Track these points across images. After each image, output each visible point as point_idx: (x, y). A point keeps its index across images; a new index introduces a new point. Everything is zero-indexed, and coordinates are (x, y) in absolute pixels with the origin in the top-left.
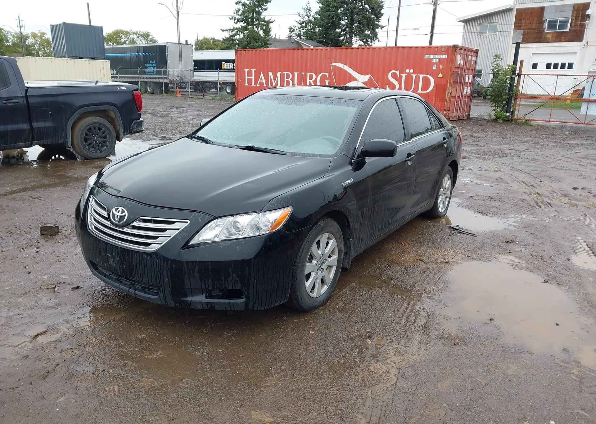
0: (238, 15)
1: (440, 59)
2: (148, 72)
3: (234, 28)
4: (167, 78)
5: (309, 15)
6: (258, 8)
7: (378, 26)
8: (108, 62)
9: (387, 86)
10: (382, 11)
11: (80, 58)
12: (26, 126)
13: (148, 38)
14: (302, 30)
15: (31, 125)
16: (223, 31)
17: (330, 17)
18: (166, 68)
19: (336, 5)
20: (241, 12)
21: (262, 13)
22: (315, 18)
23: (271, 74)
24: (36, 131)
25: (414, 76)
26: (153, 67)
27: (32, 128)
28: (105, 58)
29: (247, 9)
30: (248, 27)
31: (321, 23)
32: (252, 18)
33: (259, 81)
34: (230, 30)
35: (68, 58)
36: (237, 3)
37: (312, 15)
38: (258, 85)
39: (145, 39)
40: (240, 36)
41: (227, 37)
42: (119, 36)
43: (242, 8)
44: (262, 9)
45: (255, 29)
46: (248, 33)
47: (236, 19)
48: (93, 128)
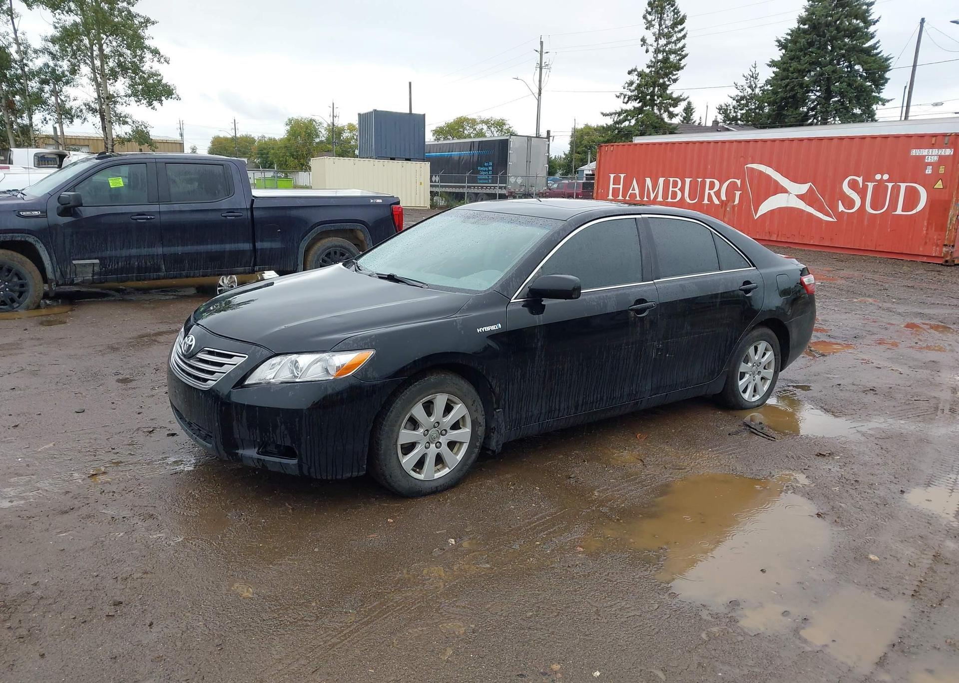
0: (630, 90)
1: (940, 157)
2: (480, 179)
3: (622, 110)
4: (505, 188)
5: (754, 86)
6: (663, 78)
7: (878, 100)
8: (428, 164)
9: (840, 201)
10: (887, 75)
11: (392, 159)
12: (247, 246)
13: (502, 129)
14: (739, 111)
15: (254, 246)
16: (604, 115)
17: (788, 88)
18: (506, 173)
19: (800, 67)
20: (635, 85)
21: (669, 85)
22: (764, 91)
23: (648, 181)
24: (259, 253)
25: (890, 185)
26: (489, 170)
27: (255, 249)
28: (424, 160)
29: (645, 82)
30: (645, 108)
31: (772, 99)
32: (652, 94)
33: (630, 191)
34: (615, 114)
35: (376, 159)
36: (630, 73)
37: (758, 86)
38: (627, 198)
39: (498, 130)
40: (630, 122)
41: (609, 124)
42: (463, 127)
43: (638, 80)
44: (669, 80)
45: (656, 111)
46: (643, 117)
47: (627, 97)
48: (333, 253)
